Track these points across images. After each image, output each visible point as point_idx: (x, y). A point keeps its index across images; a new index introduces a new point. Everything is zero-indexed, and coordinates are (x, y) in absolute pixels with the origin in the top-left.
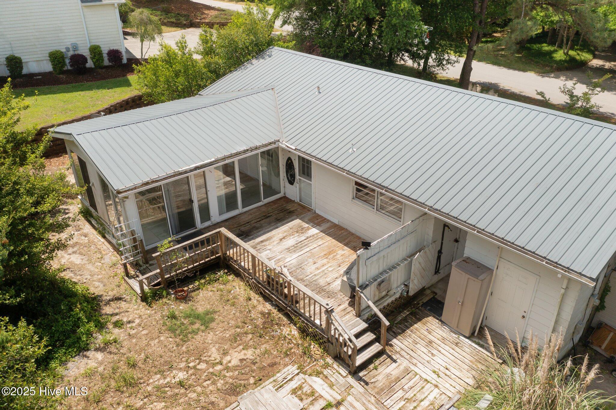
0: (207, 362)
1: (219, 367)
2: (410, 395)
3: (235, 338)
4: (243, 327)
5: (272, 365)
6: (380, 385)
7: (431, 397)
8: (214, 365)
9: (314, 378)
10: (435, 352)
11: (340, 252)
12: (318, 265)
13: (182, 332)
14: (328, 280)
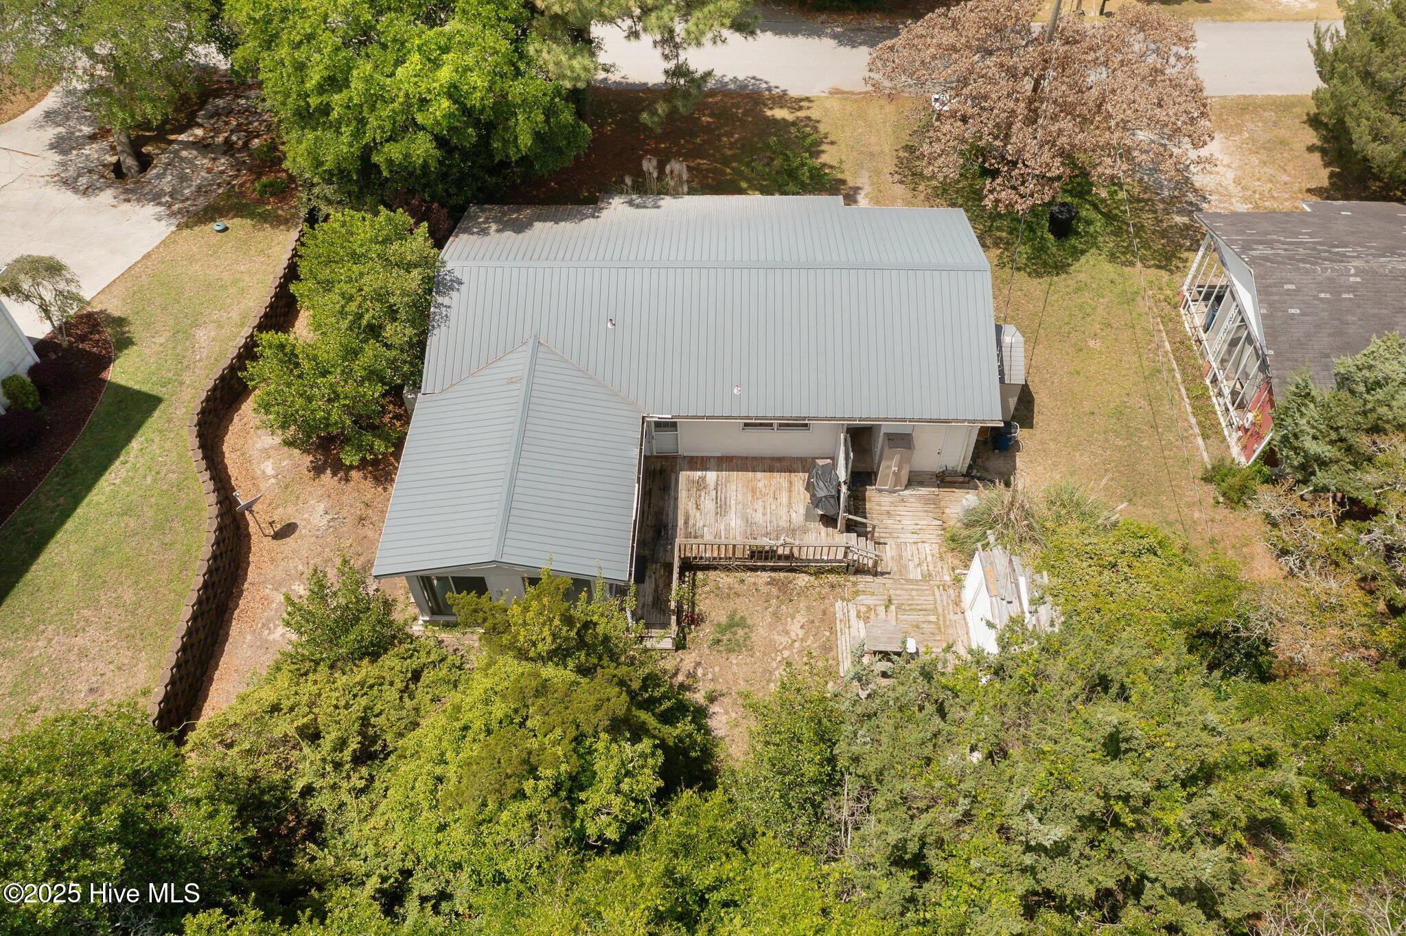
0: (785, 648)
1: (797, 645)
2: (916, 561)
3: (776, 616)
4: (770, 606)
5: (824, 613)
6: (896, 569)
7: (928, 552)
8: (792, 646)
9: (860, 598)
10: (898, 518)
11: (760, 485)
12: (760, 511)
13: (739, 646)
14: (784, 518)
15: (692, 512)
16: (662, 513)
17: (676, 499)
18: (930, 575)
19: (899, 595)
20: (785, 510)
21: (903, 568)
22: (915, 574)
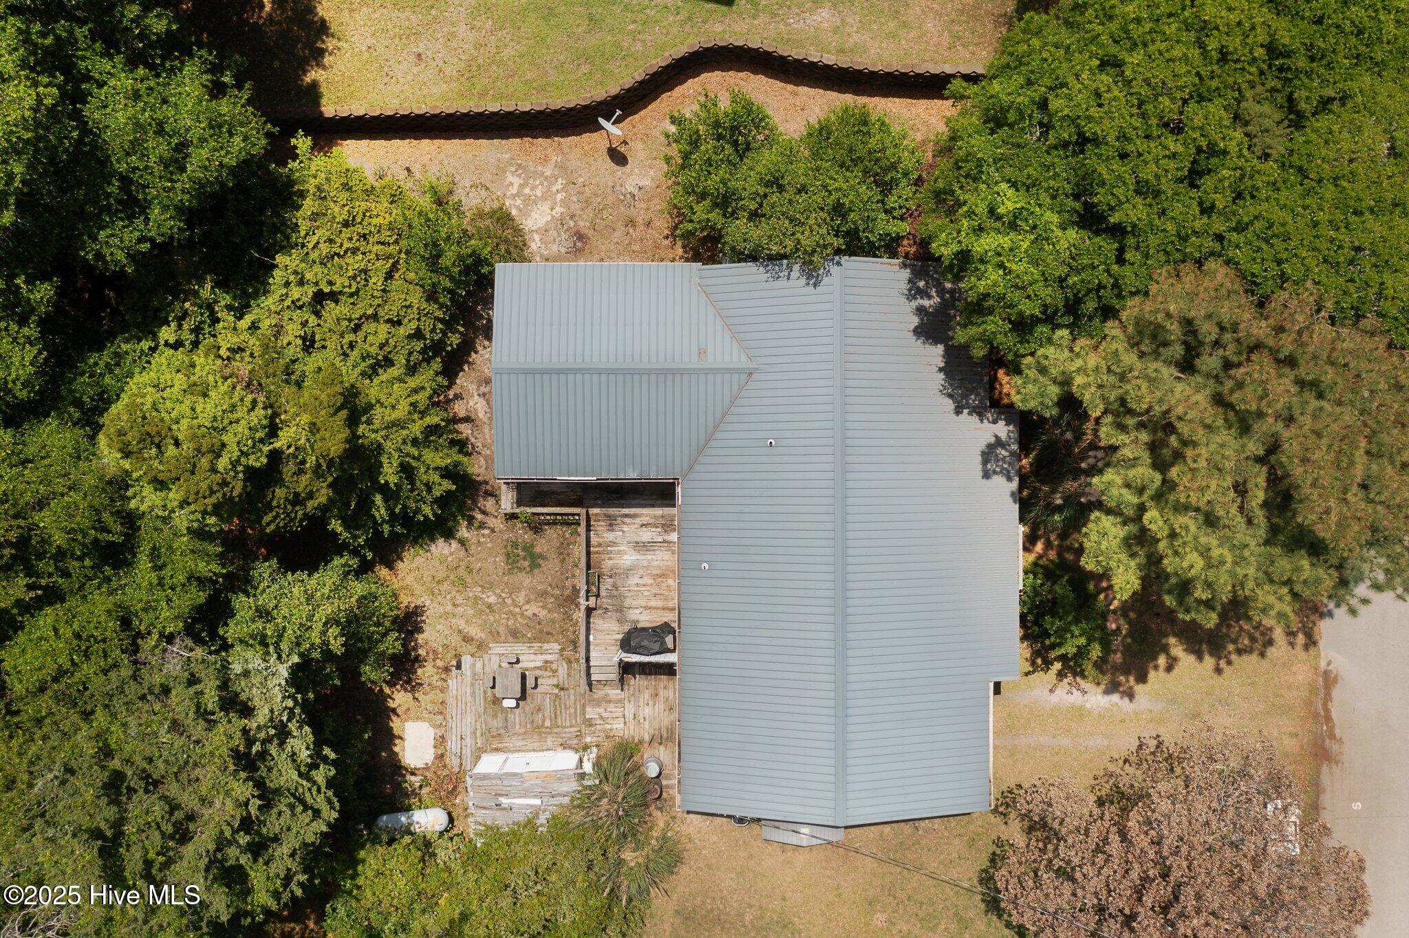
0: (513, 600)
1: (517, 610)
2: (605, 715)
3: (543, 594)
4: (553, 589)
5: (548, 633)
6: (596, 696)
7: (615, 726)
8: (516, 606)
10: (651, 703)
12: (641, 581)
13: (514, 562)
14: (634, 603)
15: (638, 521)
17: (653, 506)
18: (591, 725)
19: (570, 698)
20: (643, 603)
21: (598, 703)
22: (591, 713)
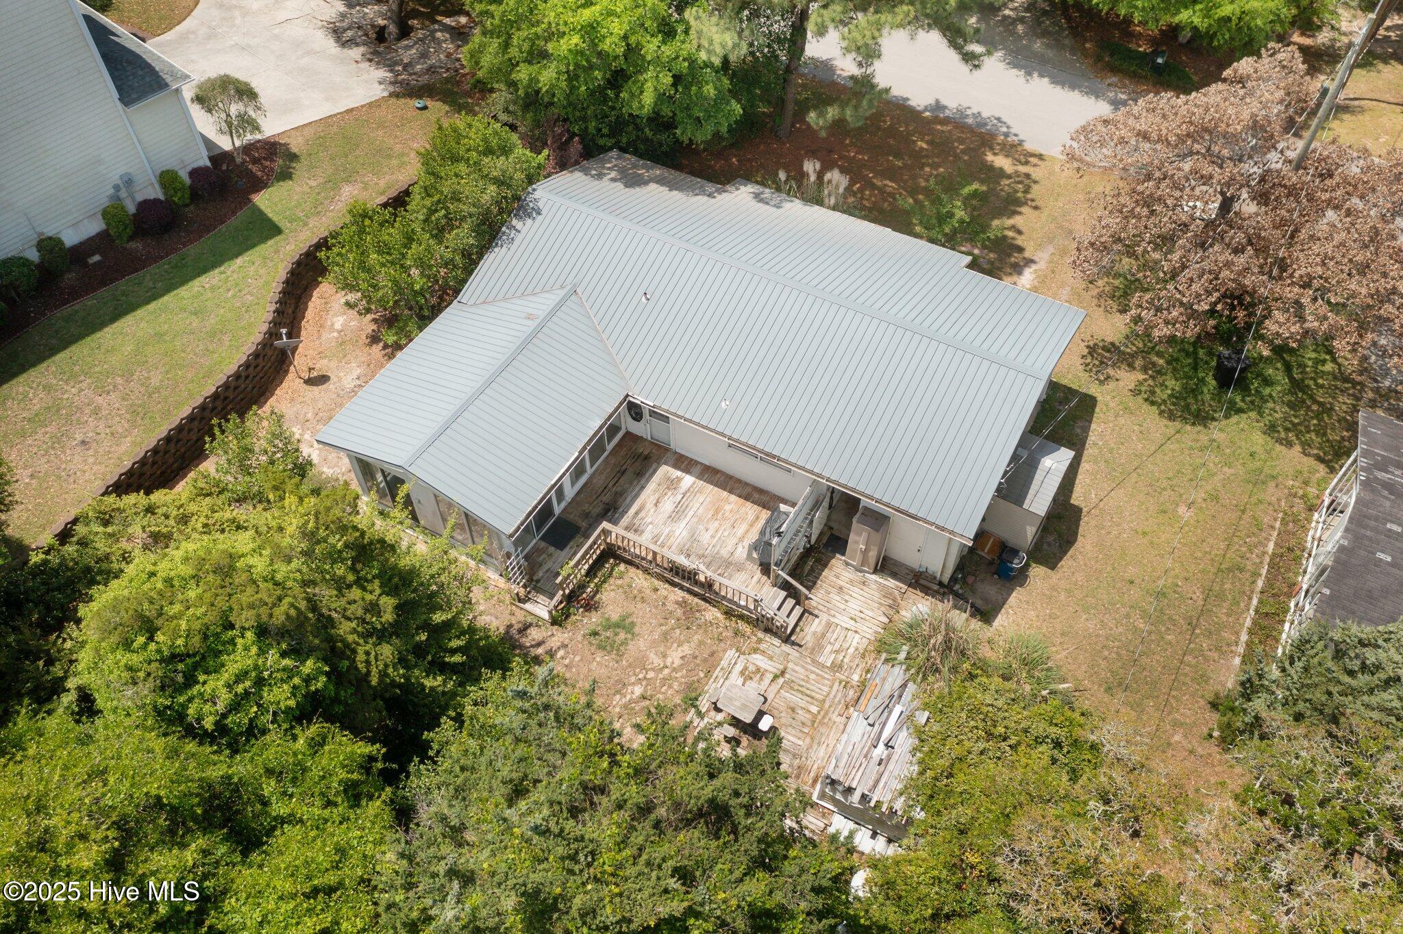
0: (653, 669)
1: (666, 671)
2: (837, 646)
3: (665, 636)
4: (666, 624)
6: (810, 645)
7: (854, 644)
8: (661, 670)
9: (755, 656)
10: (847, 597)
11: (728, 507)
12: (711, 532)
13: (612, 647)
14: (730, 548)
15: (650, 505)
16: (621, 495)
17: (643, 488)
18: (841, 667)
19: (797, 670)
20: (735, 541)
21: (818, 647)
22: (827, 658)
